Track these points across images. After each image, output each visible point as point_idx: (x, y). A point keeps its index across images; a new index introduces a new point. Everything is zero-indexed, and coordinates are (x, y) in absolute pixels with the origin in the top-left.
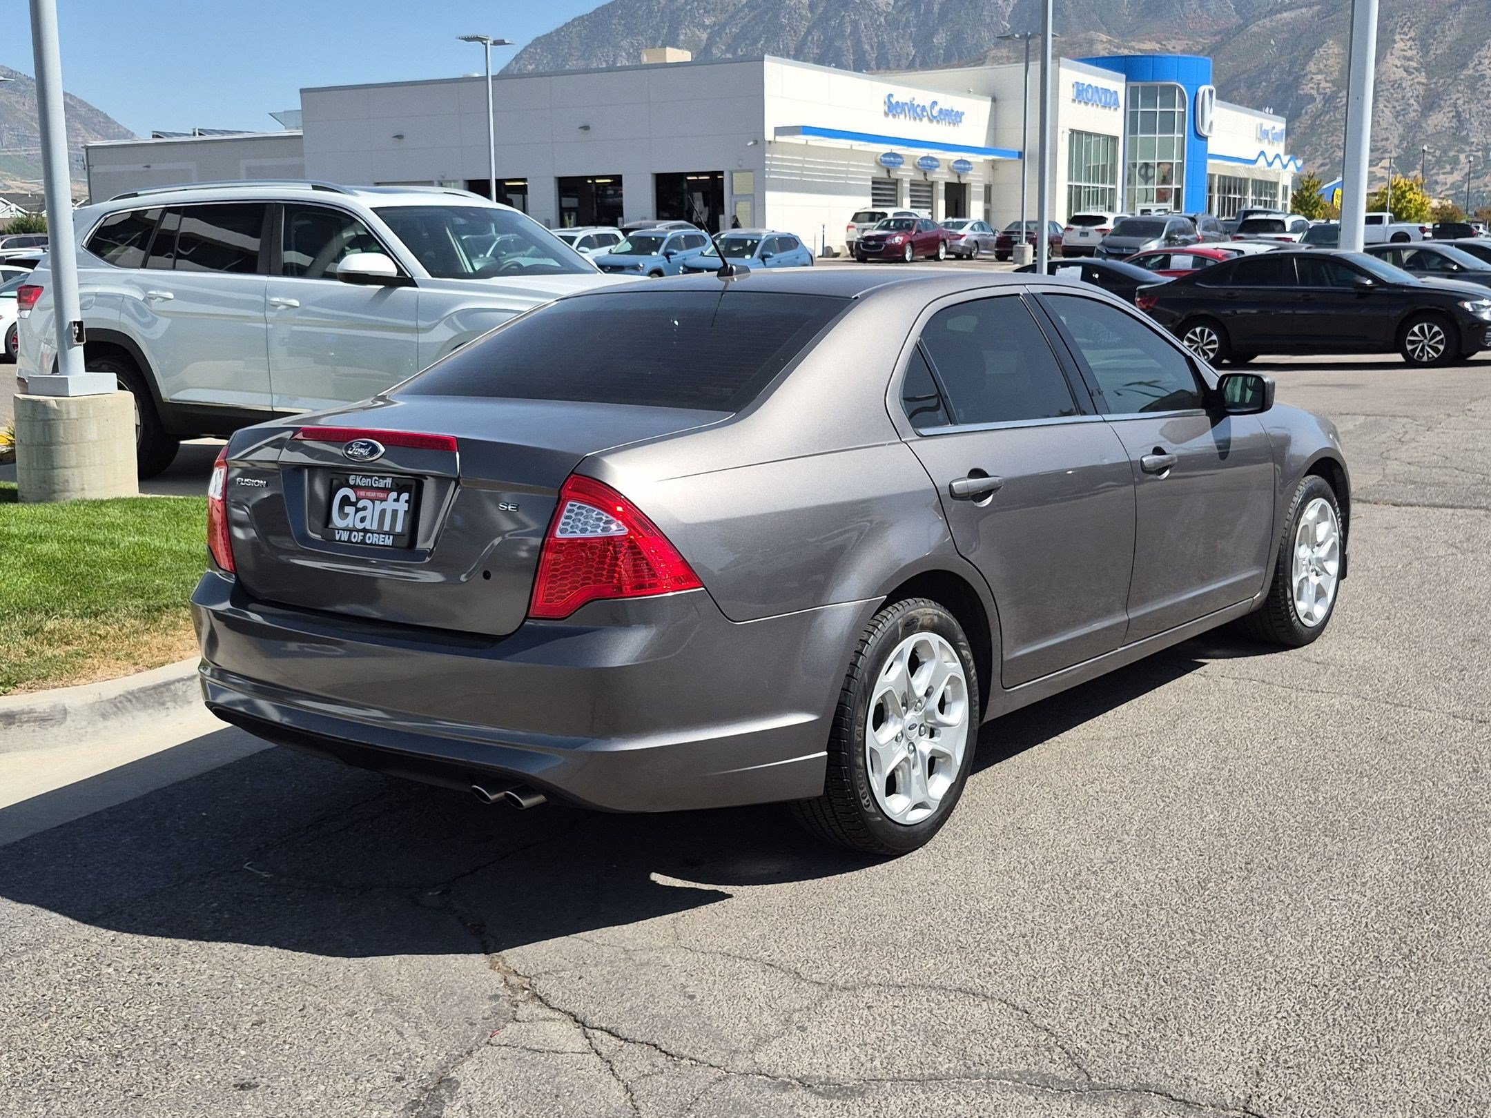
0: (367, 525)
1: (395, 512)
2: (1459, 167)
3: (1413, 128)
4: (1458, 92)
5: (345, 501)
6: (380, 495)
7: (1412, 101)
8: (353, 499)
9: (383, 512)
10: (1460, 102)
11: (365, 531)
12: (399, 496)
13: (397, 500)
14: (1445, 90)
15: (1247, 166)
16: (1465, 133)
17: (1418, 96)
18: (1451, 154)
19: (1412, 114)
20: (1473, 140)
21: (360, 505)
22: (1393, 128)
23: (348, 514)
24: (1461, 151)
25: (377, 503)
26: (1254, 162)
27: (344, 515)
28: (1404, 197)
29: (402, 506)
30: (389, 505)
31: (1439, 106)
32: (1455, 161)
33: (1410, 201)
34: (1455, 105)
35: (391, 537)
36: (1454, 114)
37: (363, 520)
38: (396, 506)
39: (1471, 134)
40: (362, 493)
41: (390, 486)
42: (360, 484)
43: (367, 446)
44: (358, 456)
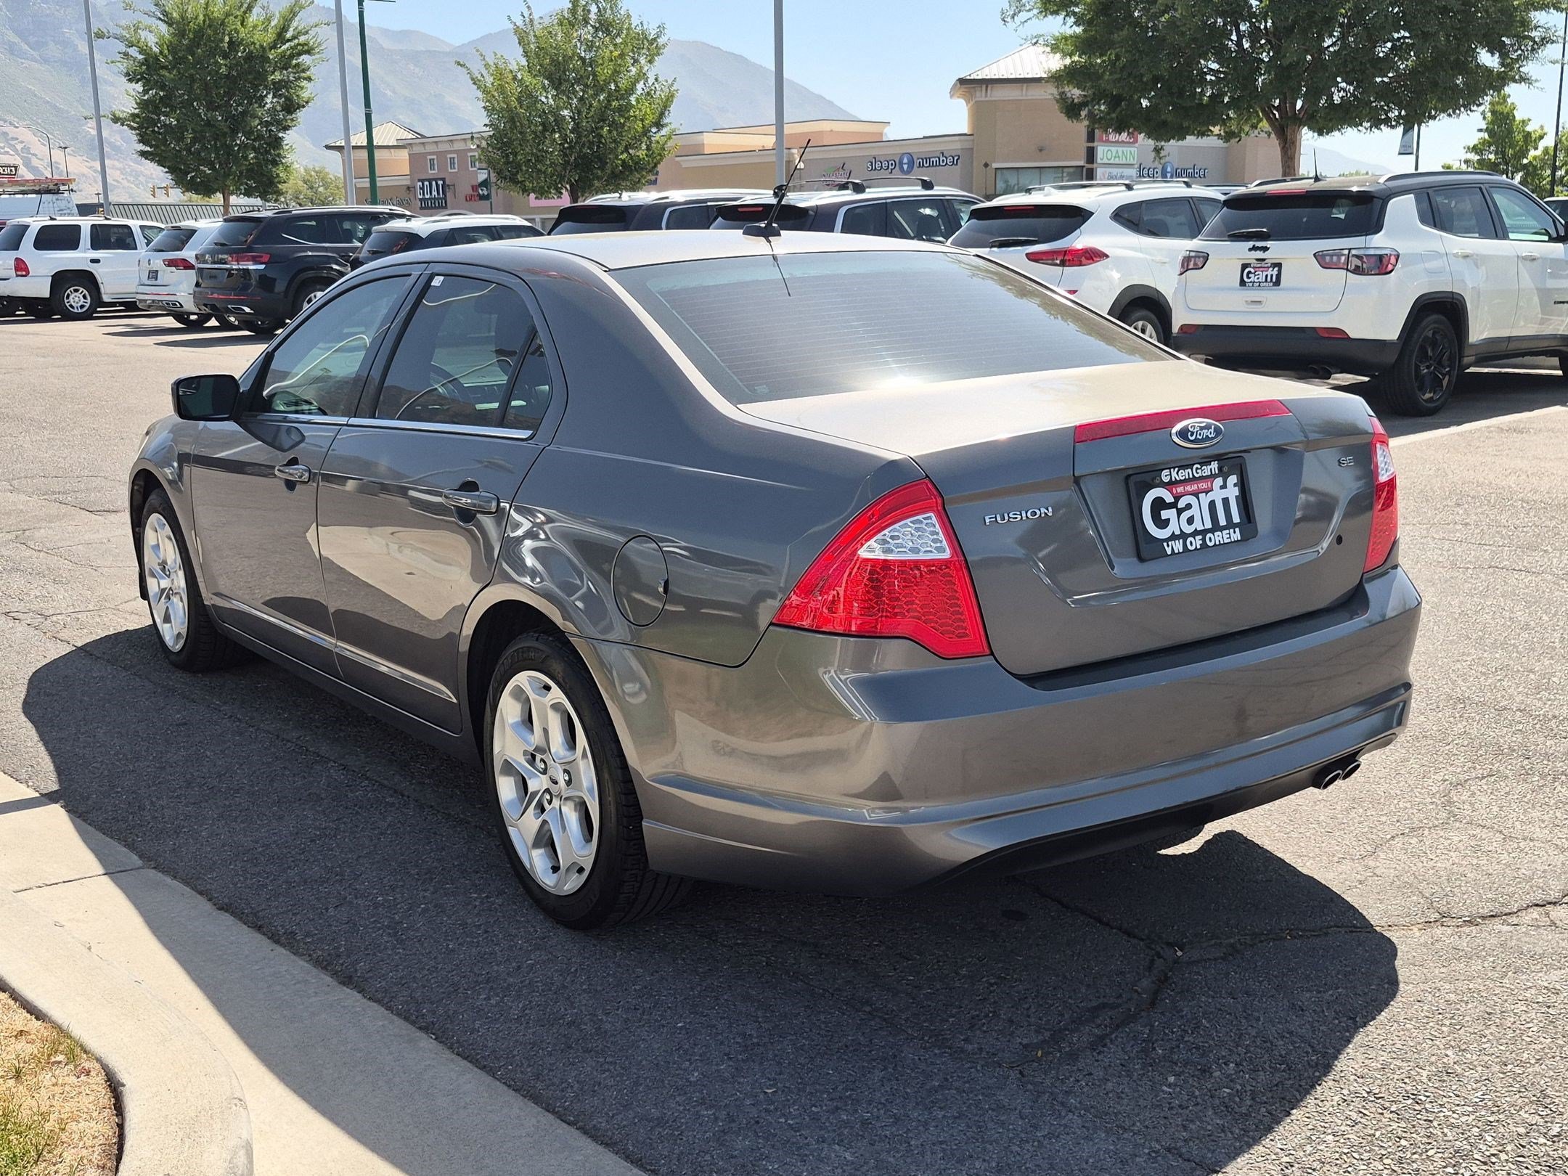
0: (1199, 524)
1: (1226, 501)
5: (1159, 505)
6: (1203, 485)
8: (1169, 498)
9: (1212, 505)
11: (1203, 533)
12: (1225, 482)
13: (1224, 487)
21: (1181, 504)
23: (1168, 520)
25: (1202, 496)
27: (1163, 524)
29: (1233, 492)
30: (1218, 493)
35: (1236, 530)
37: (1190, 521)
38: (1224, 493)
40: (1180, 490)
41: (1217, 472)
42: (1178, 479)
43: (1208, 427)
44: (1203, 440)
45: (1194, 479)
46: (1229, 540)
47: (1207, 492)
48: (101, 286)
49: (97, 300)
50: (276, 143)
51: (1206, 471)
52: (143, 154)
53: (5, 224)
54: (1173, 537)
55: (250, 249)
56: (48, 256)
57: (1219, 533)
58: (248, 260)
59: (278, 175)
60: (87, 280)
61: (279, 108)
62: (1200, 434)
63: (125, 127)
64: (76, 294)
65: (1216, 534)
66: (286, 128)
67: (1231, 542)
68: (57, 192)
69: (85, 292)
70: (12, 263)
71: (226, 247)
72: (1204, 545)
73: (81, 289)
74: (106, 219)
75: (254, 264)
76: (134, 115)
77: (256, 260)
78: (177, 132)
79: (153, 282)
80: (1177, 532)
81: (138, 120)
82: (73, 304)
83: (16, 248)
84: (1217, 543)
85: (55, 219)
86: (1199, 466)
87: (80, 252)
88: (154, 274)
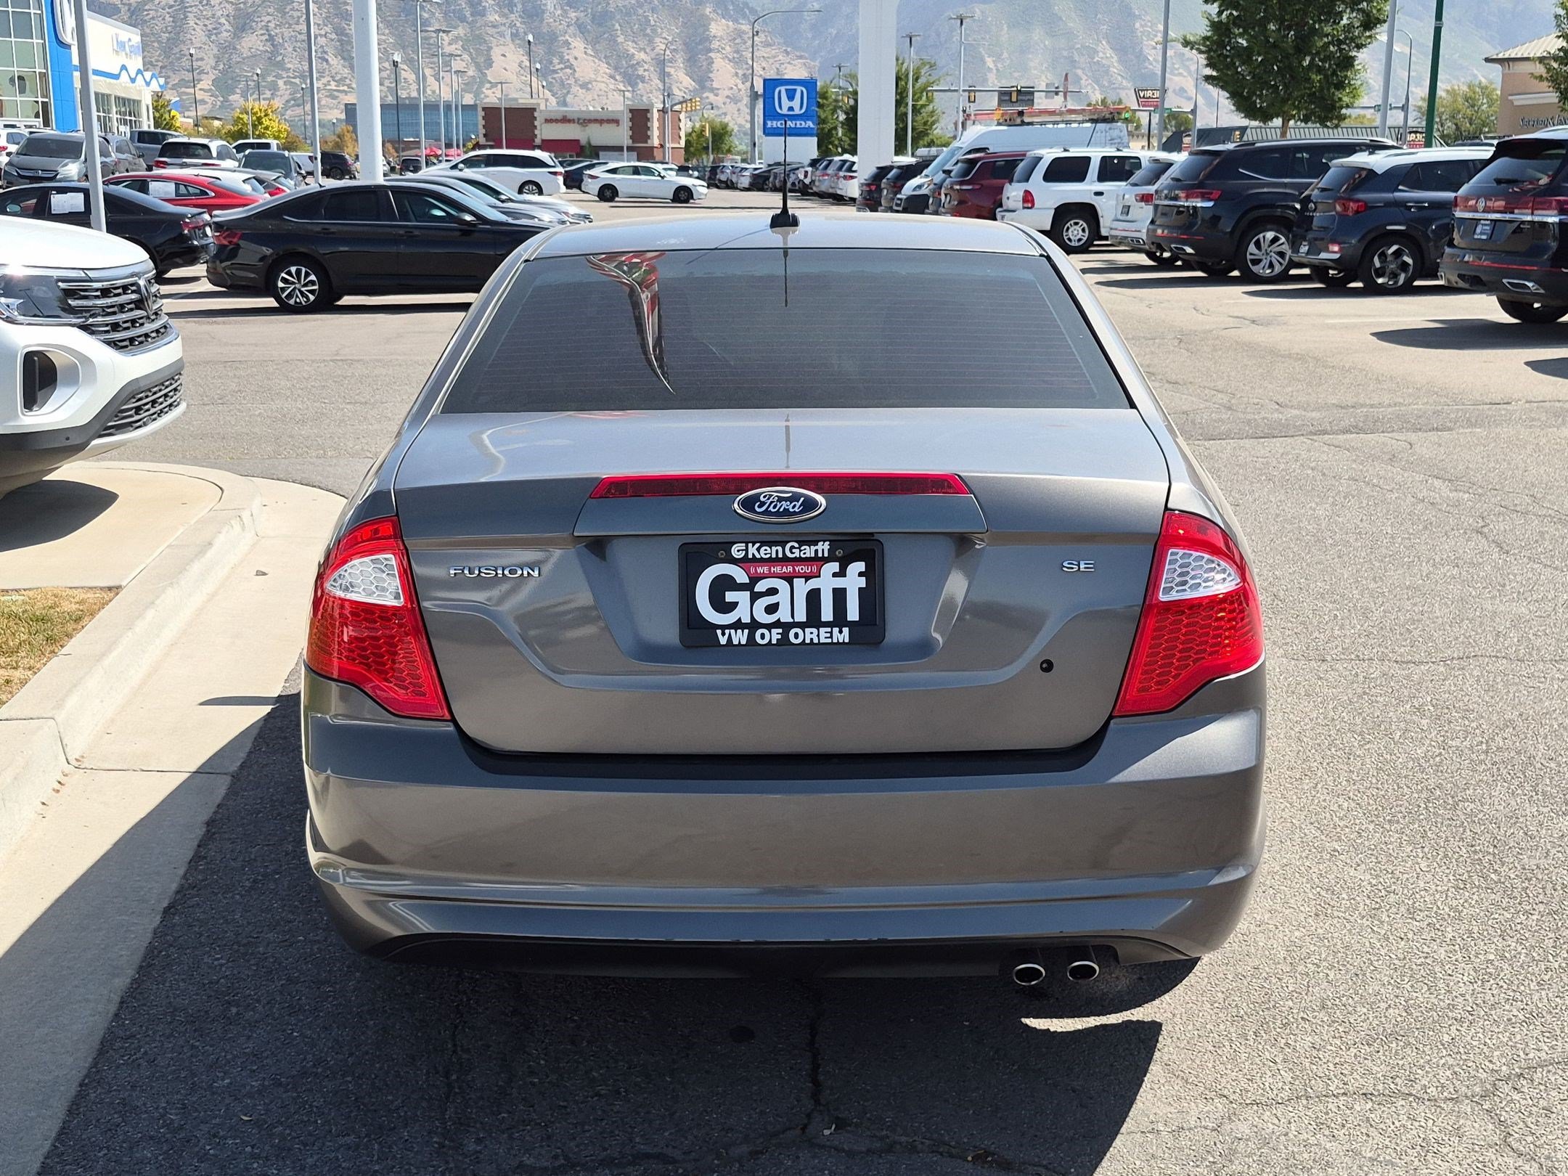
0: (783, 615)
1: (840, 595)
2: (279, 93)
3: (227, 49)
4: (268, 14)
5: (722, 585)
6: (801, 569)
7: (223, 20)
8: (741, 578)
9: (814, 594)
10: (272, 25)
11: (786, 627)
12: (844, 568)
13: (838, 575)
14: (254, 11)
15: (108, 80)
16: (280, 58)
17: (227, 15)
18: (270, 79)
19: (225, 34)
20: (289, 66)
22: (207, 47)
23: (735, 604)
24: (278, 77)
25: (798, 582)
26: (116, 77)
27: (723, 607)
28: (261, 123)
29: (854, 583)
30: (826, 581)
31: (251, 28)
32: (274, 88)
33: (267, 128)
34: (267, 28)
35: (846, 630)
36: (267, 37)
37: (770, 609)
38: (839, 583)
39: (286, 61)
40: (762, 570)
41: (826, 555)
42: (758, 556)
43: (794, 498)
44: (778, 514)
45: (785, 560)
46: (829, 640)
47: (807, 578)
48: (1101, 220)
49: (1095, 233)
50: (1348, 62)
51: (809, 552)
52: (1208, 79)
53: (1025, 155)
54: (738, 625)
55: (1201, 185)
56: (1055, 188)
57: (814, 630)
58: (1197, 197)
59: (1340, 99)
60: (1087, 212)
61: (1357, 24)
62: (775, 507)
63: (1194, 51)
64: (1075, 227)
65: (808, 630)
66: (1359, 47)
67: (832, 643)
68: (1112, 120)
69: (1085, 225)
70: (1022, 194)
71: (1180, 183)
72: (784, 640)
73: (1081, 222)
74: (1118, 150)
75: (1202, 201)
76: (1206, 38)
77: (1204, 197)
78: (1245, 55)
79: (1124, 217)
80: (746, 619)
81: (1208, 43)
82: (1071, 237)
83: (1027, 180)
84: (808, 641)
85: (1068, 151)
86: (796, 545)
87: (1087, 184)
88: (1126, 210)
